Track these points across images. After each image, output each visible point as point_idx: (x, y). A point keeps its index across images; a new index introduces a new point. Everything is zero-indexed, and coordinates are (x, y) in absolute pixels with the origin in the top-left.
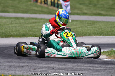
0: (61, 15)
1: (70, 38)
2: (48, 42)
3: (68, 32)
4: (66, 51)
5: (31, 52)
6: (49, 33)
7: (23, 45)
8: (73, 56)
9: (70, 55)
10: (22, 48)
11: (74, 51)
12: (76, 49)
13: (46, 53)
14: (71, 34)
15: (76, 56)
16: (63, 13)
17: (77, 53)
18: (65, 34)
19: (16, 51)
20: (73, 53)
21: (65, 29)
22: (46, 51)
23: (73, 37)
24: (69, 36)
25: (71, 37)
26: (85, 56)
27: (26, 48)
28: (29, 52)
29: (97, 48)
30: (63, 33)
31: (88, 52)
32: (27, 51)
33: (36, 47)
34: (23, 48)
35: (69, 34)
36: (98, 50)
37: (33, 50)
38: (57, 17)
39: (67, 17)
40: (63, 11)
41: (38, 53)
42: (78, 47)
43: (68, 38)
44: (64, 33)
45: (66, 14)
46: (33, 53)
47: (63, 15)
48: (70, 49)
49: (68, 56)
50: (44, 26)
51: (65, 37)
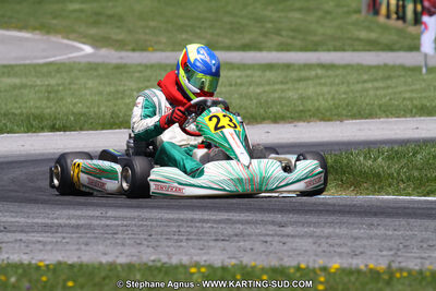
0: (194, 65)
1: (228, 131)
2: (155, 148)
3: (220, 115)
4: (218, 175)
5: (104, 184)
6: (155, 126)
7: (78, 161)
8: (240, 189)
9: (230, 188)
10: (74, 172)
11: (244, 174)
12: (248, 167)
13: (152, 184)
14: (231, 120)
15: (249, 188)
16: (199, 57)
17: (251, 180)
18: (210, 119)
19: (56, 182)
20: (240, 180)
21: (209, 104)
22: (152, 177)
23: (238, 128)
24: (223, 127)
25: (232, 130)
26: (277, 187)
27: (86, 171)
28: (97, 184)
29: (316, 162)
30: (204, 118)
31: (286, 174)
32: (91, 182)
33: (118, 168)
34: (76, 171)
35: (224, 121)
36: (320, 169)
37: (110, 176)
38: (182, 72)
39: (214, 70)
40: (198, 53)
41: (125, 185)
42: (255, 161)
43: (222, 132)
44: (207, 118)
45: (208, 59)
46: (111, 185)
47: (198, 64)
48: (230, 169)
49: (225, 190)
50: (140, 100)
51: (212, 129)
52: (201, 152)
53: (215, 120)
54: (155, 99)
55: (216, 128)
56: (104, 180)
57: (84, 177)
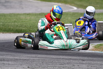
4: (58, 44)
5: (27, 45)
6: (44, 29)
7: (21, 38)
8: (64, 48)
9: (61, 47)
10: (20, 41)
11: (65, 44)
12: (66, 42)
13: (39, 46)
14: (63, 28)
15: (66, 48)
17: (67, 45)
18: (57, 28)
20: (64, 45)
22: (39, 44)
23: (65, 30)
25: (63, 31)
26: (74, 48)
29: (86, 40)
30: (55, 27)
31: (77, 44)
32: (24, 44)
34: (21, 41)
35: (61, 28)
36: (87, 42)
37: (29, 43)
41: (32, 46)
42: (68, 40)
43: (60, 31)
48: (61, 42)
49: (59, 48)
51: (57, 31)
52: (55, 37)
53: (58, 28)
54: (44, 21)
55: (58, 30)
56: (27, 44)
57: (22, 43)
